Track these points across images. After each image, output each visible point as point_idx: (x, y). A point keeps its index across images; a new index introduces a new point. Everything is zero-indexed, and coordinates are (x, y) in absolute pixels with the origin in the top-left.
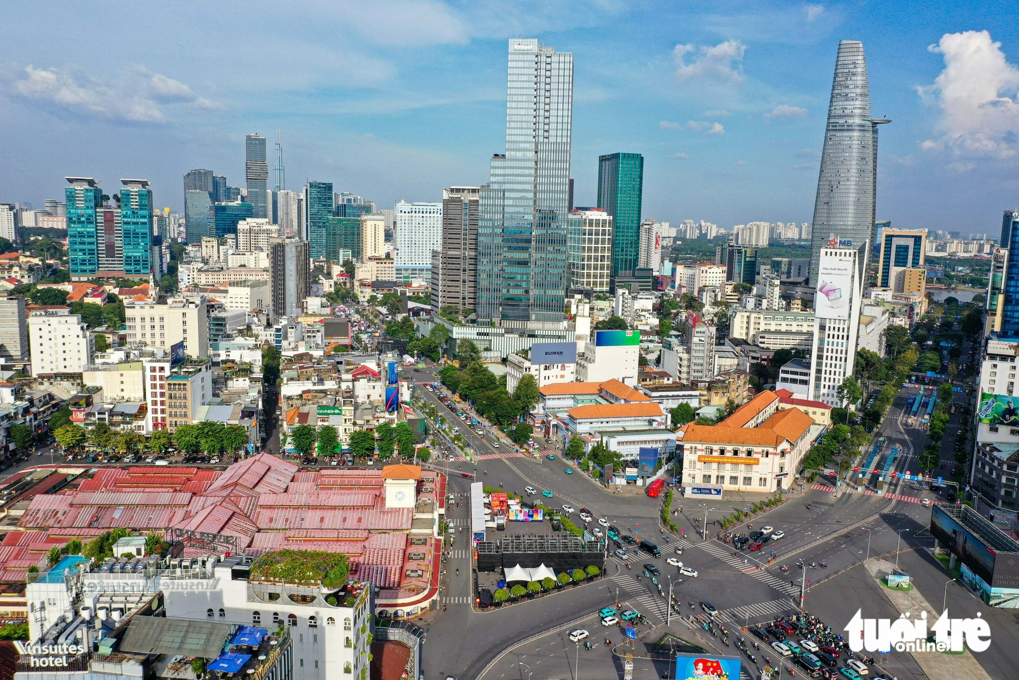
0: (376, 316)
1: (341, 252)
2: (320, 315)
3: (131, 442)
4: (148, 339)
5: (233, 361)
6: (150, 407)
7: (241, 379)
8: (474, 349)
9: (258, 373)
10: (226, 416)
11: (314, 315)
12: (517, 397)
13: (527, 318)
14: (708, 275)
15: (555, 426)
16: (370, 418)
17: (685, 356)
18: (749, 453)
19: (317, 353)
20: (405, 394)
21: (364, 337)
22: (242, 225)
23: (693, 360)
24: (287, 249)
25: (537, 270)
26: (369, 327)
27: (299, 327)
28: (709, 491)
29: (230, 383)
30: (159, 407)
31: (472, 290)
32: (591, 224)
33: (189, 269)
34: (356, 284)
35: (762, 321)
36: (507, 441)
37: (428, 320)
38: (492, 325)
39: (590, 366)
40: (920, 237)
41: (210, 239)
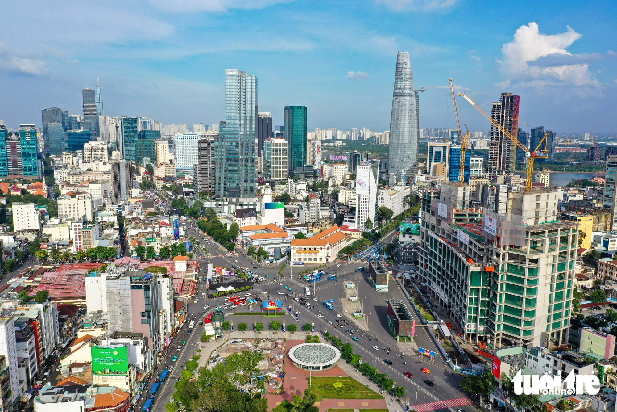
0: (166, 196)
1: (145, 159)
2: (139, 198)
3: (67, 256)
4: (68, 213)
5: (105, 221)
6: (74, 242)
7: (110, 229)
8: (213, 212)
9: (116, 226)
10: (107, 244)
11: (136, 198)
12: (230, 232)
13: (239, 197)
14: (338, 169)
15: (246, 243)
16: (167, 242)
17: (307, 212)
18: (315, 249)
19: (142, 217)
20: (182, 233)
21: (161, 208)
22: (86, 146)
23: (311, 214)
24: (121, 166)
25: (243, 175)
26: (163, 202)
27: (130, 204)
28: (299, 264)
29: (105, 231)
30: (78, 241)
31: (213, 183)
32: (276, 146)
33: (60, 173)
34: (155, 179)
35: (352, 194)
36: (225, 250)
37: (193, 198)
38: (223, 200)
39: (262, 218)
40: (446, 147)
41: (68, 153)
